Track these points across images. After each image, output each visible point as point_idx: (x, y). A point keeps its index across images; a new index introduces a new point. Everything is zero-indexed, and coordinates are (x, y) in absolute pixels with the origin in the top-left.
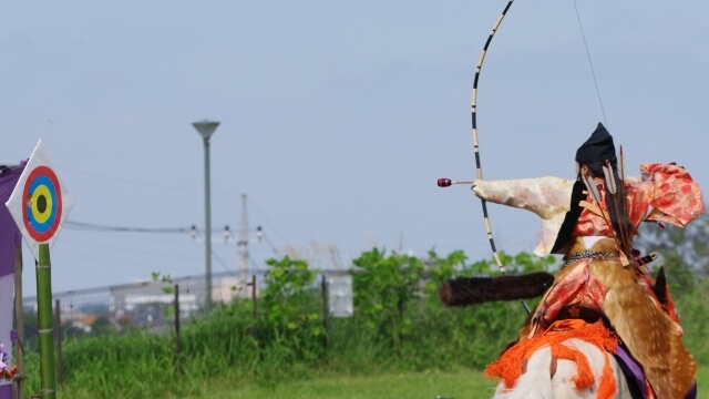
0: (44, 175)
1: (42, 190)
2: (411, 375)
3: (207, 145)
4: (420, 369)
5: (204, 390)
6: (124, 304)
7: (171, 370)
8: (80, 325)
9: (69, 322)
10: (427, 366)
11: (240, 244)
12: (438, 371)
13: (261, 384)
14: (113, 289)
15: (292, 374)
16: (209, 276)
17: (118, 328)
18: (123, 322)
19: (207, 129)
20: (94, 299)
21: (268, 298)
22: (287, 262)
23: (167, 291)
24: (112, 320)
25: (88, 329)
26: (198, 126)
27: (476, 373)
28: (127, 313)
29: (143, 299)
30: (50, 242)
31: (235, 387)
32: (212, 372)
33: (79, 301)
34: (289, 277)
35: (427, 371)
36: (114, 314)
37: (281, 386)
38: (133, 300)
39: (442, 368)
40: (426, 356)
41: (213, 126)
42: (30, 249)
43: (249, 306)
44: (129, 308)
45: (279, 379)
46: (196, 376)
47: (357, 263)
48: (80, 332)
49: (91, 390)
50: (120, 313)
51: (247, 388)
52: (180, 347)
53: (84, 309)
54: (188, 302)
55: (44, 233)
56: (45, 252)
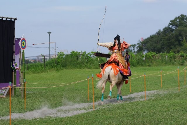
0: (24, 40)
1: (23, 42)
2: (79, 69)
3: (49, 35)
4: (80, 69)
5: (48, 71)
6: (38, 58)
7: (43, 68)
8: (32, 61)
9: (30, 61)
10: (81, 68)
11: (55, 50)
12: (83, 69)
13: (57, 71)
14: (37, 56)
15: (61, 69)
16: (50, 55)
17: (37, 62)
18: (38, 61)
19: (49, 33)
20: (34, 58)
21: (58, 58)
22: (61, 53)
23: (43, 57)
24: (37, 61)
25: (33, 62)
26: (48, 33)
27: (88, 69)
28: (39, 60)
29: (41, 58)
30: (24, 50)
31: (53, 71)
32: (49, 69)
33: (32, 58)
34: (61, 55)
35: (81, 69)
36: (37, 60)
37: (60, 71)
38: (40, 58)
39: (83, 68)
40: (81, 67)
41: (50, 33)
42: (22, 50)
43: (55, 59)
44: (39, 59)
45: (59, 70)
46: (47, 69)
47: (71, 53)
48: (32, 63)
49: (32, 71)
50: (38, 60)
51: (55, 71)
52: (45, 65)
53: (32, 59)
54: (48, 58)
55: (24, 48)
56: (24, 51)
